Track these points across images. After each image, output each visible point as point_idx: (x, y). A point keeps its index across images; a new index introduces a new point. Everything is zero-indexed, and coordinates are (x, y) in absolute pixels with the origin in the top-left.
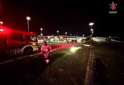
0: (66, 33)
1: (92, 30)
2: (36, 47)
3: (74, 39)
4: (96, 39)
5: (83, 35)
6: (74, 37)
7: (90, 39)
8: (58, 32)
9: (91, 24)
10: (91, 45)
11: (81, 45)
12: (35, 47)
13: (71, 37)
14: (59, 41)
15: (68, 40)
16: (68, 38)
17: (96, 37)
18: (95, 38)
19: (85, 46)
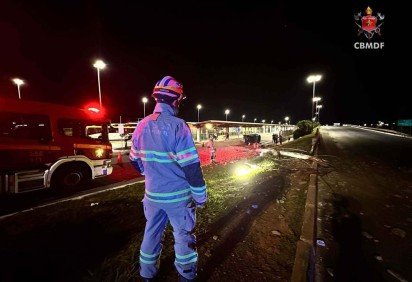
0: (227, 112)
1: (316, 99)
2: (105, 164)
3: (254, 131)
4: (332, 132)
5: (287, 119)
6: (256, 126)
7: (310, 132)
8: (199, 107)
9: (314, 79)
10: (312, 155)
11: (275, 154)
12: (101, 162)
13: (245, 126)
14: (202, 138)
15: (233, 134)
16: (231, 130)
17: (331, 124)
18: (327, 127)
19: (288, 157)
